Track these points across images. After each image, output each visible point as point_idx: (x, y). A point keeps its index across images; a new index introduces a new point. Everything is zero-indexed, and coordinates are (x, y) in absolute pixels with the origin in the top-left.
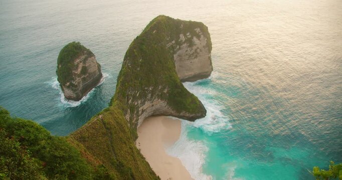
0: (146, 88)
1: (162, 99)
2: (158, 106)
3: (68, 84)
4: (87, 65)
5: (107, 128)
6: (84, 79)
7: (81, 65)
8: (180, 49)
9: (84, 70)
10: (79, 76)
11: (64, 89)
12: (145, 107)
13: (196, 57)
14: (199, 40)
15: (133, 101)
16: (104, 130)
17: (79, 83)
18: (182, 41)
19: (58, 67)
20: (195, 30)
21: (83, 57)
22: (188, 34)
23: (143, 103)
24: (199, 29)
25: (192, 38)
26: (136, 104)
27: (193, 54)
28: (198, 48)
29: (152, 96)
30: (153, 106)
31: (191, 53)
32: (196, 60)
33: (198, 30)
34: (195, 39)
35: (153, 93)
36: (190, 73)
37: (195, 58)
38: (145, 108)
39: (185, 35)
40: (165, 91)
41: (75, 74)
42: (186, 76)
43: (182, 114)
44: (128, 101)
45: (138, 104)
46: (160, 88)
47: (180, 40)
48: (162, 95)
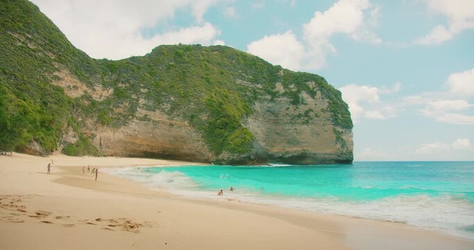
1: (191, 124)
2: (182, 132)
8: (271, 100)
13: (307, 123)
14: (313, 98)
15: (128, 89)
18: (277, 91)
20: (307, 83)
22: (292, 86)
23: (151, 108)
24: (314, 83)
25: (299, 91)
26: (134, 97)
27: (299, 116)
28: (311, 110)
31: (297, 113)
33: (311, 84)
34: (304, 94)
37: (303, 123)
39: (286, 86)
45: (138, 100)
47: (274, 90)
48: (192, 117)
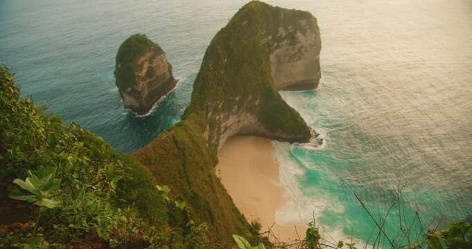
0: (231, 98)
1: (251, 113)
2: (246, 123)
3: (130, 89)
4: (154, 65)
5: (179, 149)
6: (150, 84)
7: (146, 65)
8: (277, 47)
9: (151, 72)
10: (143, 79)
11: (125, 96)
12: (229, 122)
13: (300, 58)
14: (304, 36)
15: (213, 114)
16: (176, 151)
17: (143, 89)
18: (281, 36)
19: (117, 66)
20: (300, 21)
21: (149, 55)
22: (290, 28)
23: (227, 118)
24: (305, 21)
25: (295, 32)
26: (217, 118)
27: (295, 55)
28: (302, 47)
29: (239, 108)
30: (239, 121)
31: (293, 53)
32: (299, 63)
33: (303, 22)
34: (299, 34)
35: (240, 105)
36: (290, 80)
37: (297, 60)
38: (228, 125)
39: (285, 28)
40: (257, 103)
41: (139, 77)
42: (285, 84)
43: (277, 134)
44: (207, 114)
45: (220, 118)
46: (250, 99)
47: (278, 35)
48: (251, 107)
